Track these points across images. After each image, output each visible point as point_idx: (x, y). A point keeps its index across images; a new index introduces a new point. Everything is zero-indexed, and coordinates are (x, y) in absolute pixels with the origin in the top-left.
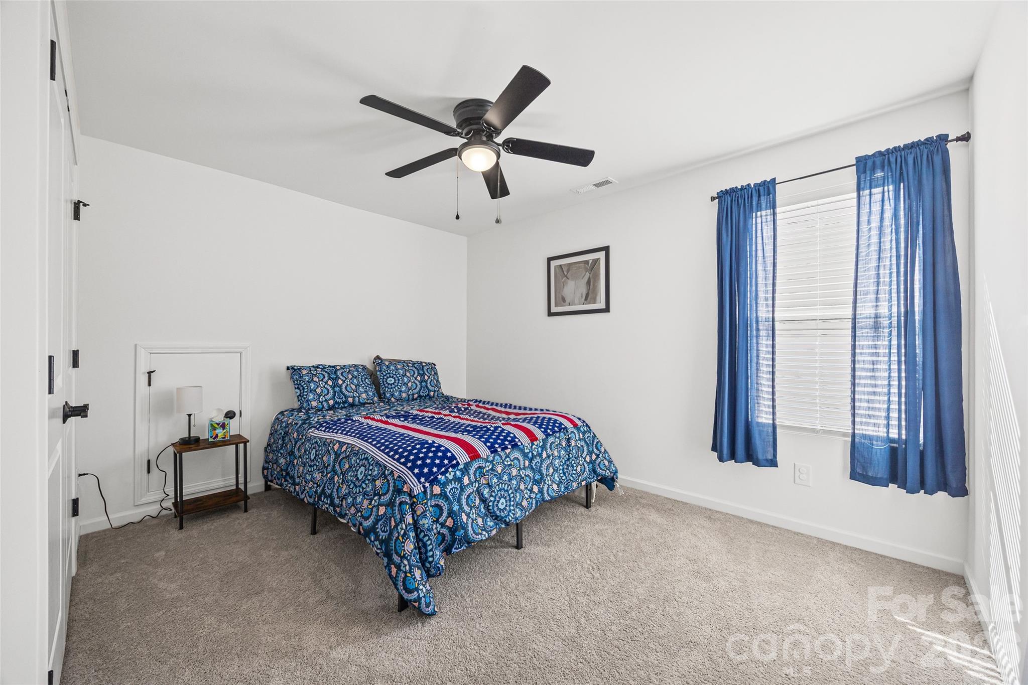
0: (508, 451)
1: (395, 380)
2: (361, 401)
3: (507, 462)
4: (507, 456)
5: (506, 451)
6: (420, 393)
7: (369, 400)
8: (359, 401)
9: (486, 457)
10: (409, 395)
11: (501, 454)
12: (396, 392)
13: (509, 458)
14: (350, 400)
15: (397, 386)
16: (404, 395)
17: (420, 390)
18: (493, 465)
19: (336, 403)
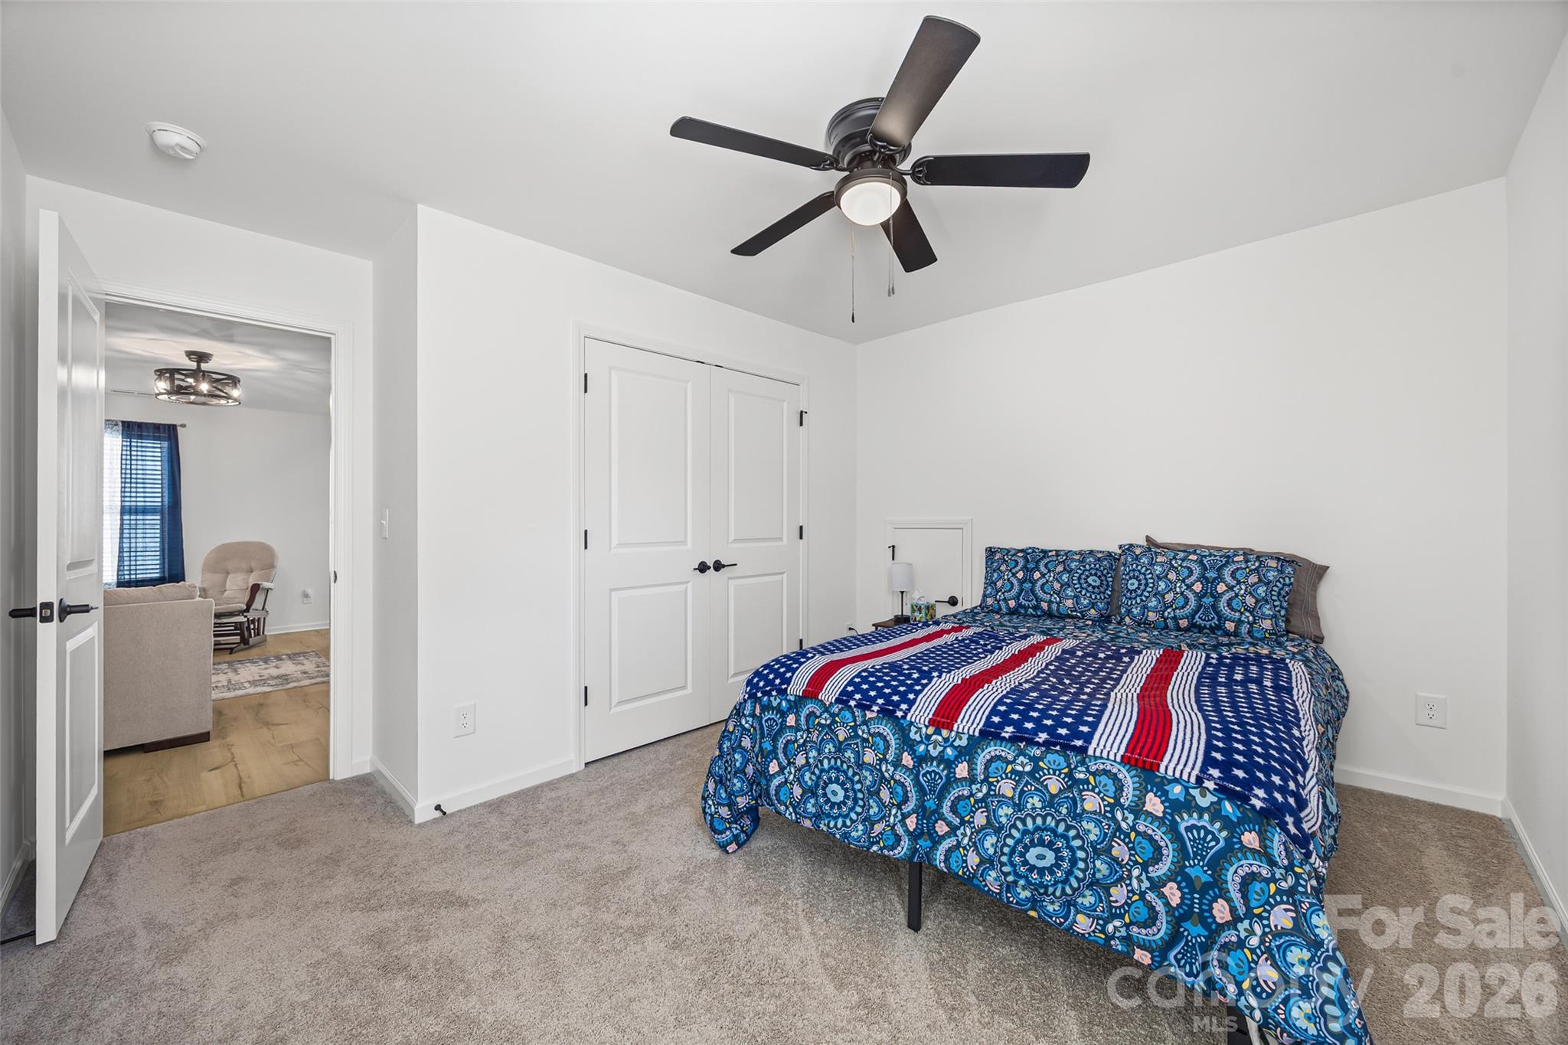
0: (869, 715)
1: (1140, 584)
2: (1061, 610)
3: (863, 732)
4: (865, 723)
5: (867, 712)
6: (1193, 618)
7: (1075, 611)
8: (1058, 610)
9: (828, 704)
10: (1166, 619)
11: (856, 713)
12: (1136, 608)
13: (868, 727)
14: (1044, 605)
15: (1141, 595)
16: (1152, 616)
17: (1196, 612)
18: (834, 722)
19: (1020, 605)
